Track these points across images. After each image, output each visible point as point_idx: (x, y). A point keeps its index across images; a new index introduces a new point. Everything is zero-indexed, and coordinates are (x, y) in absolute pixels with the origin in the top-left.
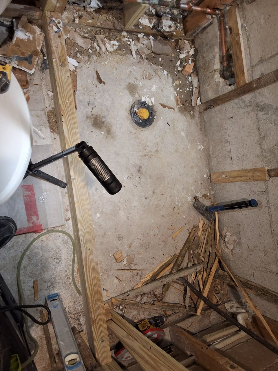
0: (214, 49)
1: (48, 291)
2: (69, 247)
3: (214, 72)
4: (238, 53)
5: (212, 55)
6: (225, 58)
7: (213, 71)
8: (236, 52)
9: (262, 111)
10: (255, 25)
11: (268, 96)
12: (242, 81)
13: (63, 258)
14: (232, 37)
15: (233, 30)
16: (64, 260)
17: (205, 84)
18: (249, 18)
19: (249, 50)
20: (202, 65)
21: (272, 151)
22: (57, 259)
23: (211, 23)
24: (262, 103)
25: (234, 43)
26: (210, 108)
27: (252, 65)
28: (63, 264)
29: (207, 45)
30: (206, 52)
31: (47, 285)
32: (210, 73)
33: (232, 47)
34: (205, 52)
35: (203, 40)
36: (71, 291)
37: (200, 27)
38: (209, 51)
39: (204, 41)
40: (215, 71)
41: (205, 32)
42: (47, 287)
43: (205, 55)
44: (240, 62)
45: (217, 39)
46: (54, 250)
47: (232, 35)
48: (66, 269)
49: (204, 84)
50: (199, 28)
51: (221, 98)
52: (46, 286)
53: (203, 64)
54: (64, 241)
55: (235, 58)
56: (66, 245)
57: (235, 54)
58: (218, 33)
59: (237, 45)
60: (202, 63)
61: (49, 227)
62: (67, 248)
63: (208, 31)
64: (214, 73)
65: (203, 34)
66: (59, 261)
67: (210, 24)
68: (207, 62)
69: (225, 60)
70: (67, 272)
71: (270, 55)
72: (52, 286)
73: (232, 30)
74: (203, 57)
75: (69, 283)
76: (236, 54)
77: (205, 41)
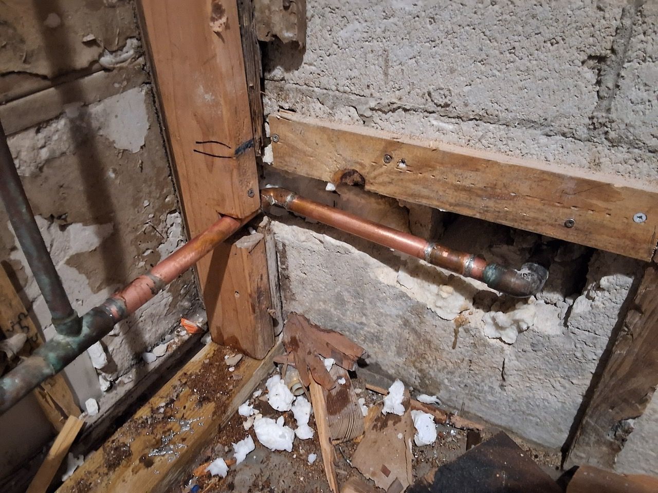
0: (376, 283)
3: (461, 329)
4: (471, 179)
5: (389, 302)
6: (445, 254)
7: (456, 332)
8: (457, 188)
10: (400, 52)
12: (639, 219)
14: (380, 184)
15: (358, 168)
17: (486, 388)
18: (355, 73)
19: (494, 120)
20: (400, 361)
23: (281, 248)
25: (412, 186)
26: (628, 431)
27: (582, 132)
29: (340, 301)
30: (364, 320)
32: (454, 348)
33: (423, 197)
34: (361, 323)
35: (316, 308)
37: (269, 290)
38: (368, 305)
39: (323, 306)
40: (460, 323)
41: (294, 286)
43: (372, 327)
44: (524, 188)
45: (347, 252)
47: (375, 178)
49: (481, 392)
50: (269, 297)
51: (630, 359)
53: (399, 354)
55: (482, 203)
57: (463, 196)
58: (328, 239)
59: (434, 168)
60: (391, 354)
63: (299, 273)
64: (467, 331)
65: (298, 297)
67: (281, 253)
68: (400, 335)
69: (454, 258)
73: (354, 171)
74: (376, 338)
76: (468, 190)
77: (325, 302)
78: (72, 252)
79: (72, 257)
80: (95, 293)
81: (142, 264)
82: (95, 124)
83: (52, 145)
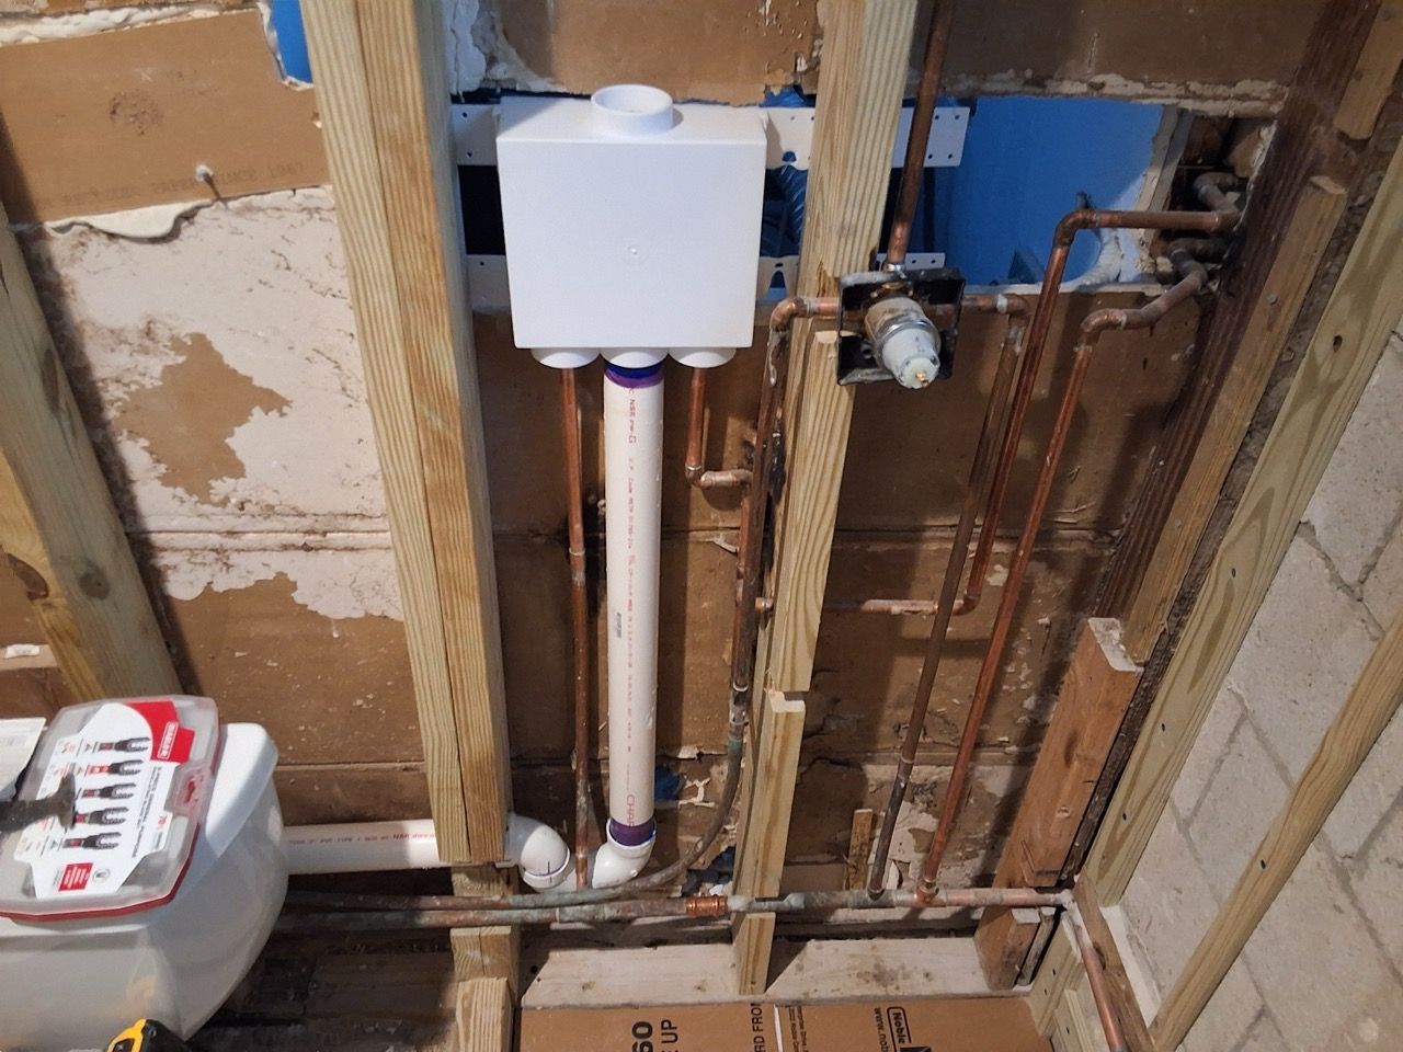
15: (1105, 955)
47: (1109, 974)
78: (917, 826)
79: (914, 829)
80: (916, 851)
81: (960, 854)
82: (977, 774)
83: (942, 775)
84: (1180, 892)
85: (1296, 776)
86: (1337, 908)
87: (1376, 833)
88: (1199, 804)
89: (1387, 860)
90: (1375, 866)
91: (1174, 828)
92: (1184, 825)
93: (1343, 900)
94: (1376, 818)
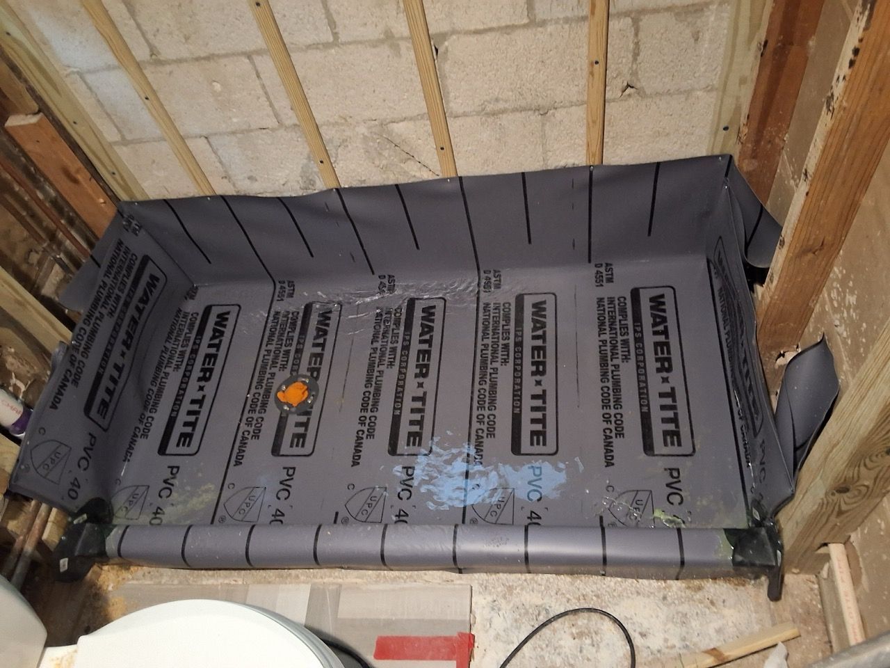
1: (601, 645)
2: (521, 585)
9: (315, 182)
11: (287, 172)
13: (539, 602)
16: (545, 601)
21: (384, 169)
22: (539, 615)
24: (300, 182)
28: (553, 605)
31: (589, 645)
36: (614, 596)
42: (593, 646)
46: (518, 617)
48: (565, 600)
52: (591, 647)
54: (505, 595)
56: (515, 592)
61: (468, 619)
62: (522, 589)
66: (544, 612)
70: (571, 598)
71: (218, 164)
72: (594, 635)
75: (594, 598)
84: (154, 162)
85: (116, 62)
86: (171, 73)
87: (144, 35)
88: (116, 127)
89: (155, 36)
90: (155, 42)
91: (124, 149)
92: (124, 142)
93: (168, 68)
94: (138, 32)
